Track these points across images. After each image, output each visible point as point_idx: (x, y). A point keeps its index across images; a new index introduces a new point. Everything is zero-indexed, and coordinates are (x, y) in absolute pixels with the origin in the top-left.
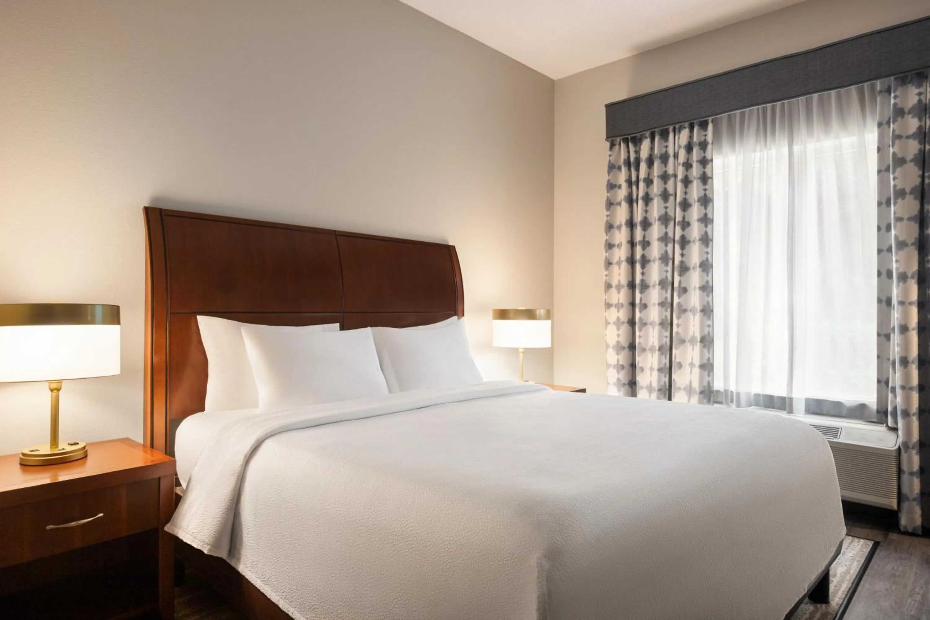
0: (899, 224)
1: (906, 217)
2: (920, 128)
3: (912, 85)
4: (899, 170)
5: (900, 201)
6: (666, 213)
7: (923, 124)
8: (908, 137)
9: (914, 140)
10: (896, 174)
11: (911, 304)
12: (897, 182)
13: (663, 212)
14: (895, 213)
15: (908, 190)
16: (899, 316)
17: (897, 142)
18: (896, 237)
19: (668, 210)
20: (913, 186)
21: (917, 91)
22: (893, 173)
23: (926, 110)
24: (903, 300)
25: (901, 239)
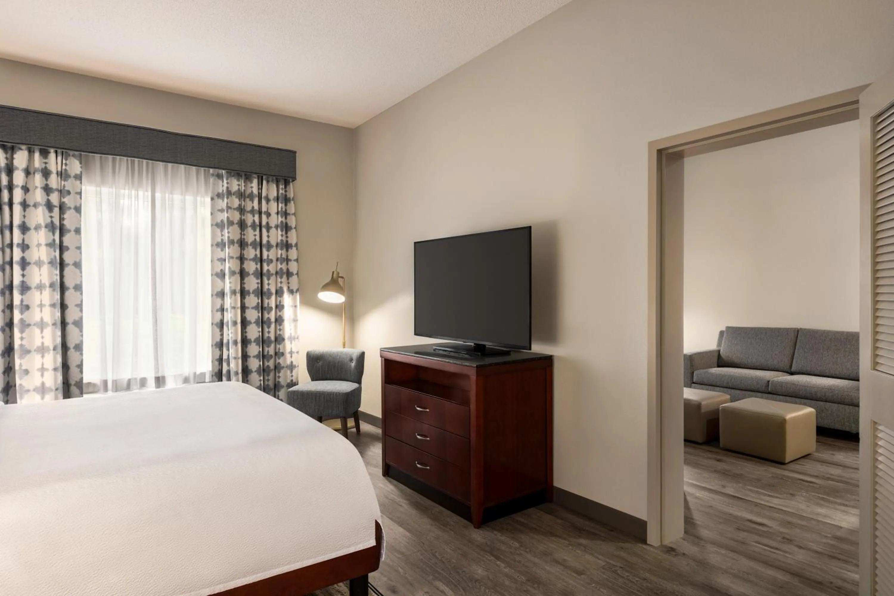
0: (231, 260)
1: (235, 257)
2: (240, 205)
3: (235, 178)
4: (231, 228)
5: (232, 246)
6: (52, 222)
7: (241, 203)
8: (234, 209)
9: (237, 211)
10: (229, 230)
11: (238, 308)
12: (230, 235)
13: (49, 220)
14: (229, 254)
15: (236, 241)
16: (232, 316)
17: (229, 210)
18: (229, 268)
19: (54, 219)
20: (238, 239)
21: (237, 183)
22: (228, 229)
23: (242, 196)
24: (234, 306)
25: (233, 269)
